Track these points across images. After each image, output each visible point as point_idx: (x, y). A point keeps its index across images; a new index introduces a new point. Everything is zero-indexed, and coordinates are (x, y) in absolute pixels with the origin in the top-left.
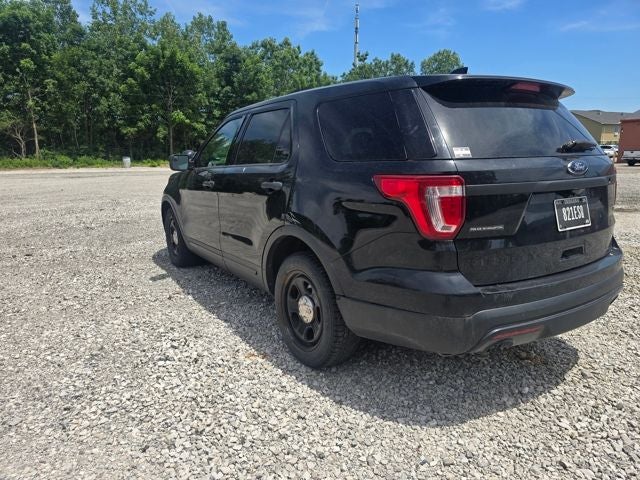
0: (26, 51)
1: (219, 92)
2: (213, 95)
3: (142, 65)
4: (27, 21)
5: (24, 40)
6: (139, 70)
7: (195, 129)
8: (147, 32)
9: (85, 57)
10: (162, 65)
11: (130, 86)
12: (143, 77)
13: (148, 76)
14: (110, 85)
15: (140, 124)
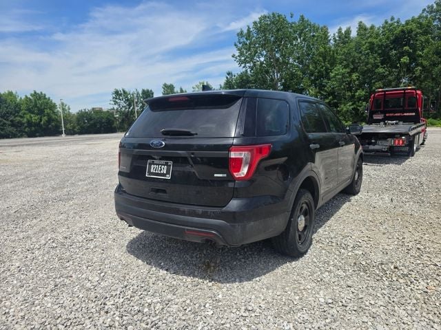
0: (406, 51)
4: (410, 31)
5: (405, 45)
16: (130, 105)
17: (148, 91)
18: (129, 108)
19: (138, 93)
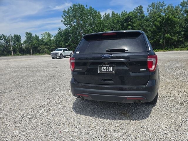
0: (130, 24)
1: (185, 26)
2: (182, 27)
3: (158, 22)
4: (131, 17)
5: (129, 22)
6: (157, 24)
7: (173, 39)
8: (162, 12)
9: (143, 23)
10: (164, 21)
11: (154, 29)
12: (158, 25)
13: (159, 25)
14: (149, 29)
15: (155, 39)
16: (7, 42)
17: (17, 35)
18: (7, 44)
19: (12, 36)
